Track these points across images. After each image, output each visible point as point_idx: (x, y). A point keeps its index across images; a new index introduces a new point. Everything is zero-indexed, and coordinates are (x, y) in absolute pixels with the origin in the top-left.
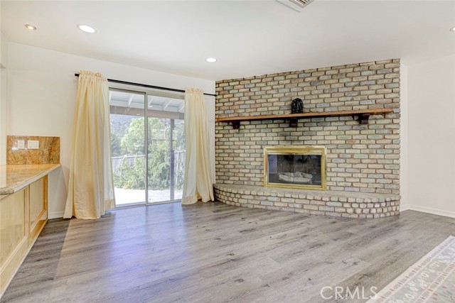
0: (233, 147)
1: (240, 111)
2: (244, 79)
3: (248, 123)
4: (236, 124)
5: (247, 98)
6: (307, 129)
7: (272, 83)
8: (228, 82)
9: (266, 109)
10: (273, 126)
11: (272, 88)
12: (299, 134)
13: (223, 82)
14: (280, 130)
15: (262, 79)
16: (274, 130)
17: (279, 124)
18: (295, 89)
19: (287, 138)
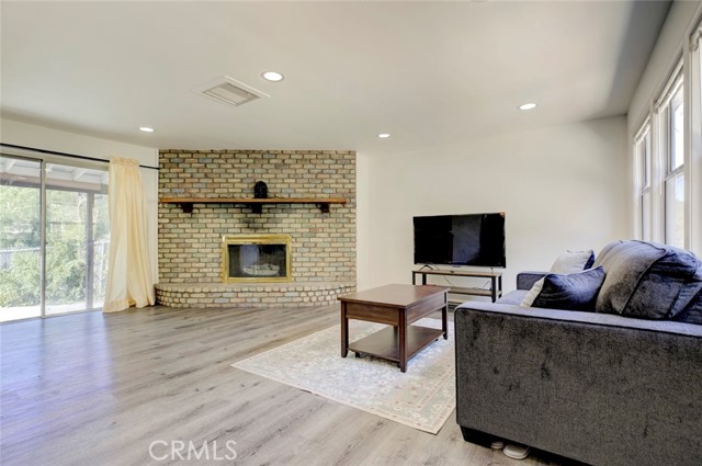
0: (184, 236)
1: (193, 191)
2: (198, 152)
3: (204, 206)
4: (187, 207)
5: (202, 175)
6: (272, 215)
7: (233, 161)
8: (177, 153)
9: (226, 191)
10: (234, 210)
11: (233, 167)
12: (262, 221)
13: (170, 152)
14: (243, 215)
15: (221, 154)
16: (235, 216)
17: (241, 208)
18: (259, 171)
19: (251, 225)
